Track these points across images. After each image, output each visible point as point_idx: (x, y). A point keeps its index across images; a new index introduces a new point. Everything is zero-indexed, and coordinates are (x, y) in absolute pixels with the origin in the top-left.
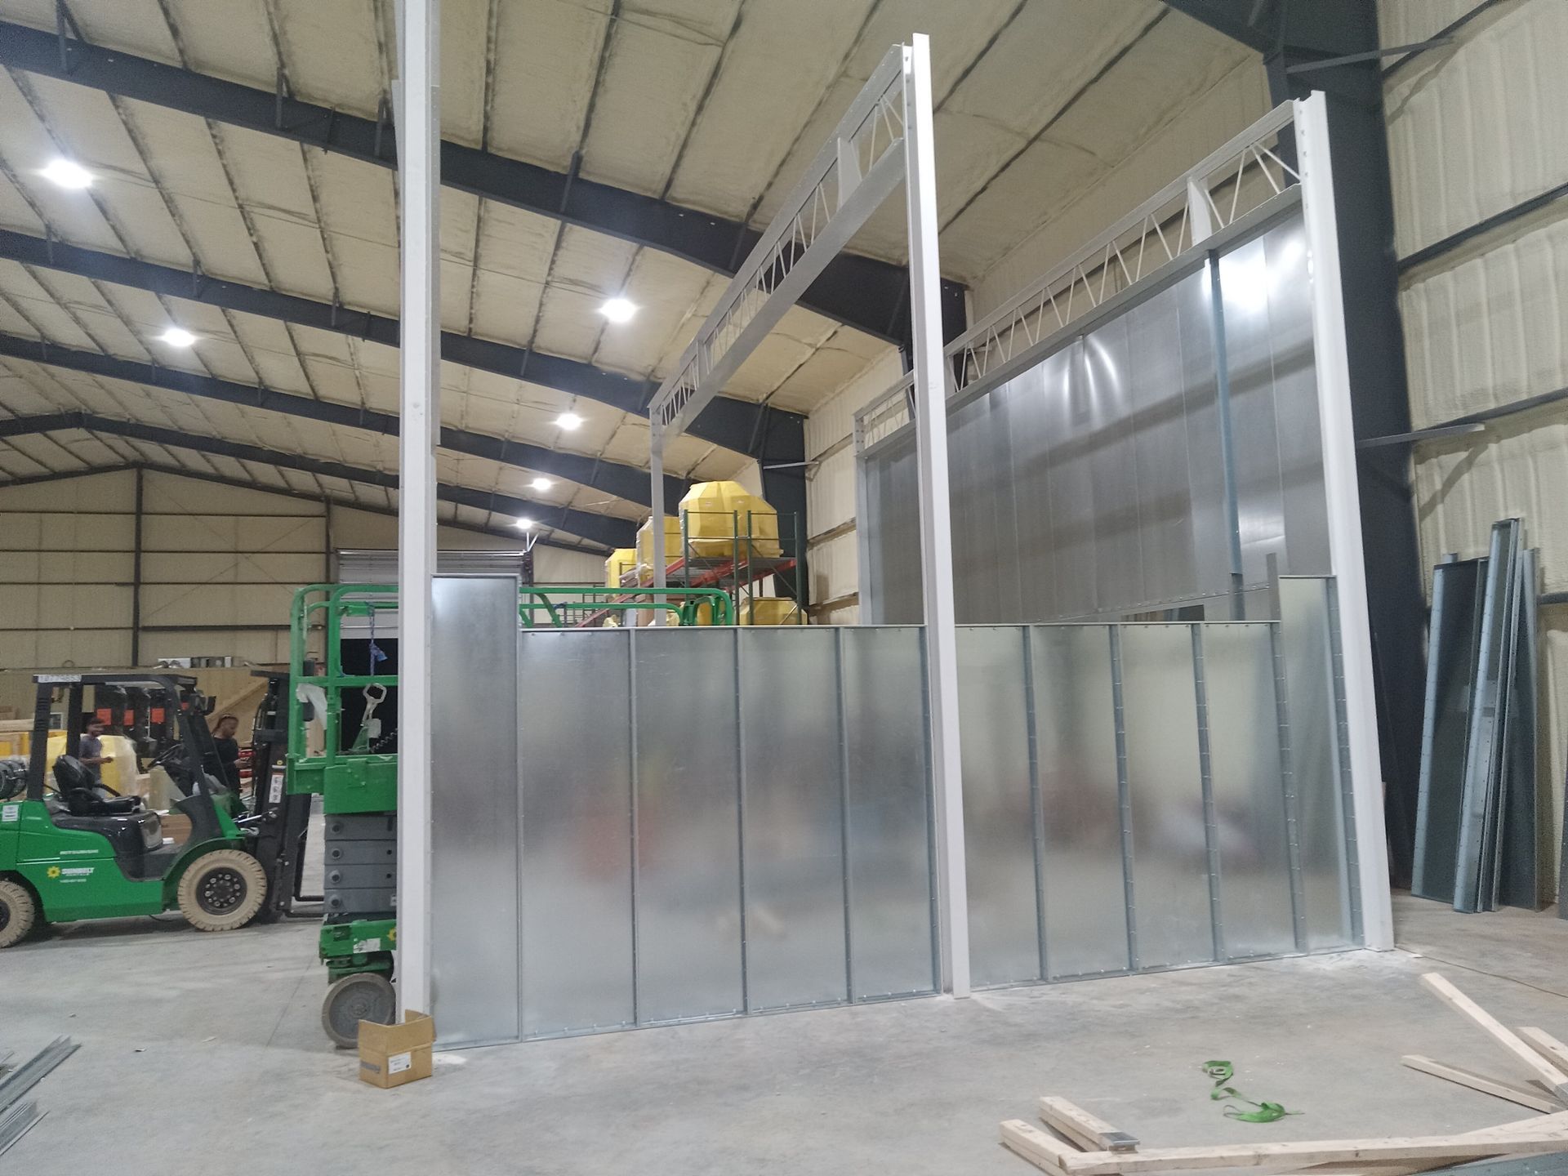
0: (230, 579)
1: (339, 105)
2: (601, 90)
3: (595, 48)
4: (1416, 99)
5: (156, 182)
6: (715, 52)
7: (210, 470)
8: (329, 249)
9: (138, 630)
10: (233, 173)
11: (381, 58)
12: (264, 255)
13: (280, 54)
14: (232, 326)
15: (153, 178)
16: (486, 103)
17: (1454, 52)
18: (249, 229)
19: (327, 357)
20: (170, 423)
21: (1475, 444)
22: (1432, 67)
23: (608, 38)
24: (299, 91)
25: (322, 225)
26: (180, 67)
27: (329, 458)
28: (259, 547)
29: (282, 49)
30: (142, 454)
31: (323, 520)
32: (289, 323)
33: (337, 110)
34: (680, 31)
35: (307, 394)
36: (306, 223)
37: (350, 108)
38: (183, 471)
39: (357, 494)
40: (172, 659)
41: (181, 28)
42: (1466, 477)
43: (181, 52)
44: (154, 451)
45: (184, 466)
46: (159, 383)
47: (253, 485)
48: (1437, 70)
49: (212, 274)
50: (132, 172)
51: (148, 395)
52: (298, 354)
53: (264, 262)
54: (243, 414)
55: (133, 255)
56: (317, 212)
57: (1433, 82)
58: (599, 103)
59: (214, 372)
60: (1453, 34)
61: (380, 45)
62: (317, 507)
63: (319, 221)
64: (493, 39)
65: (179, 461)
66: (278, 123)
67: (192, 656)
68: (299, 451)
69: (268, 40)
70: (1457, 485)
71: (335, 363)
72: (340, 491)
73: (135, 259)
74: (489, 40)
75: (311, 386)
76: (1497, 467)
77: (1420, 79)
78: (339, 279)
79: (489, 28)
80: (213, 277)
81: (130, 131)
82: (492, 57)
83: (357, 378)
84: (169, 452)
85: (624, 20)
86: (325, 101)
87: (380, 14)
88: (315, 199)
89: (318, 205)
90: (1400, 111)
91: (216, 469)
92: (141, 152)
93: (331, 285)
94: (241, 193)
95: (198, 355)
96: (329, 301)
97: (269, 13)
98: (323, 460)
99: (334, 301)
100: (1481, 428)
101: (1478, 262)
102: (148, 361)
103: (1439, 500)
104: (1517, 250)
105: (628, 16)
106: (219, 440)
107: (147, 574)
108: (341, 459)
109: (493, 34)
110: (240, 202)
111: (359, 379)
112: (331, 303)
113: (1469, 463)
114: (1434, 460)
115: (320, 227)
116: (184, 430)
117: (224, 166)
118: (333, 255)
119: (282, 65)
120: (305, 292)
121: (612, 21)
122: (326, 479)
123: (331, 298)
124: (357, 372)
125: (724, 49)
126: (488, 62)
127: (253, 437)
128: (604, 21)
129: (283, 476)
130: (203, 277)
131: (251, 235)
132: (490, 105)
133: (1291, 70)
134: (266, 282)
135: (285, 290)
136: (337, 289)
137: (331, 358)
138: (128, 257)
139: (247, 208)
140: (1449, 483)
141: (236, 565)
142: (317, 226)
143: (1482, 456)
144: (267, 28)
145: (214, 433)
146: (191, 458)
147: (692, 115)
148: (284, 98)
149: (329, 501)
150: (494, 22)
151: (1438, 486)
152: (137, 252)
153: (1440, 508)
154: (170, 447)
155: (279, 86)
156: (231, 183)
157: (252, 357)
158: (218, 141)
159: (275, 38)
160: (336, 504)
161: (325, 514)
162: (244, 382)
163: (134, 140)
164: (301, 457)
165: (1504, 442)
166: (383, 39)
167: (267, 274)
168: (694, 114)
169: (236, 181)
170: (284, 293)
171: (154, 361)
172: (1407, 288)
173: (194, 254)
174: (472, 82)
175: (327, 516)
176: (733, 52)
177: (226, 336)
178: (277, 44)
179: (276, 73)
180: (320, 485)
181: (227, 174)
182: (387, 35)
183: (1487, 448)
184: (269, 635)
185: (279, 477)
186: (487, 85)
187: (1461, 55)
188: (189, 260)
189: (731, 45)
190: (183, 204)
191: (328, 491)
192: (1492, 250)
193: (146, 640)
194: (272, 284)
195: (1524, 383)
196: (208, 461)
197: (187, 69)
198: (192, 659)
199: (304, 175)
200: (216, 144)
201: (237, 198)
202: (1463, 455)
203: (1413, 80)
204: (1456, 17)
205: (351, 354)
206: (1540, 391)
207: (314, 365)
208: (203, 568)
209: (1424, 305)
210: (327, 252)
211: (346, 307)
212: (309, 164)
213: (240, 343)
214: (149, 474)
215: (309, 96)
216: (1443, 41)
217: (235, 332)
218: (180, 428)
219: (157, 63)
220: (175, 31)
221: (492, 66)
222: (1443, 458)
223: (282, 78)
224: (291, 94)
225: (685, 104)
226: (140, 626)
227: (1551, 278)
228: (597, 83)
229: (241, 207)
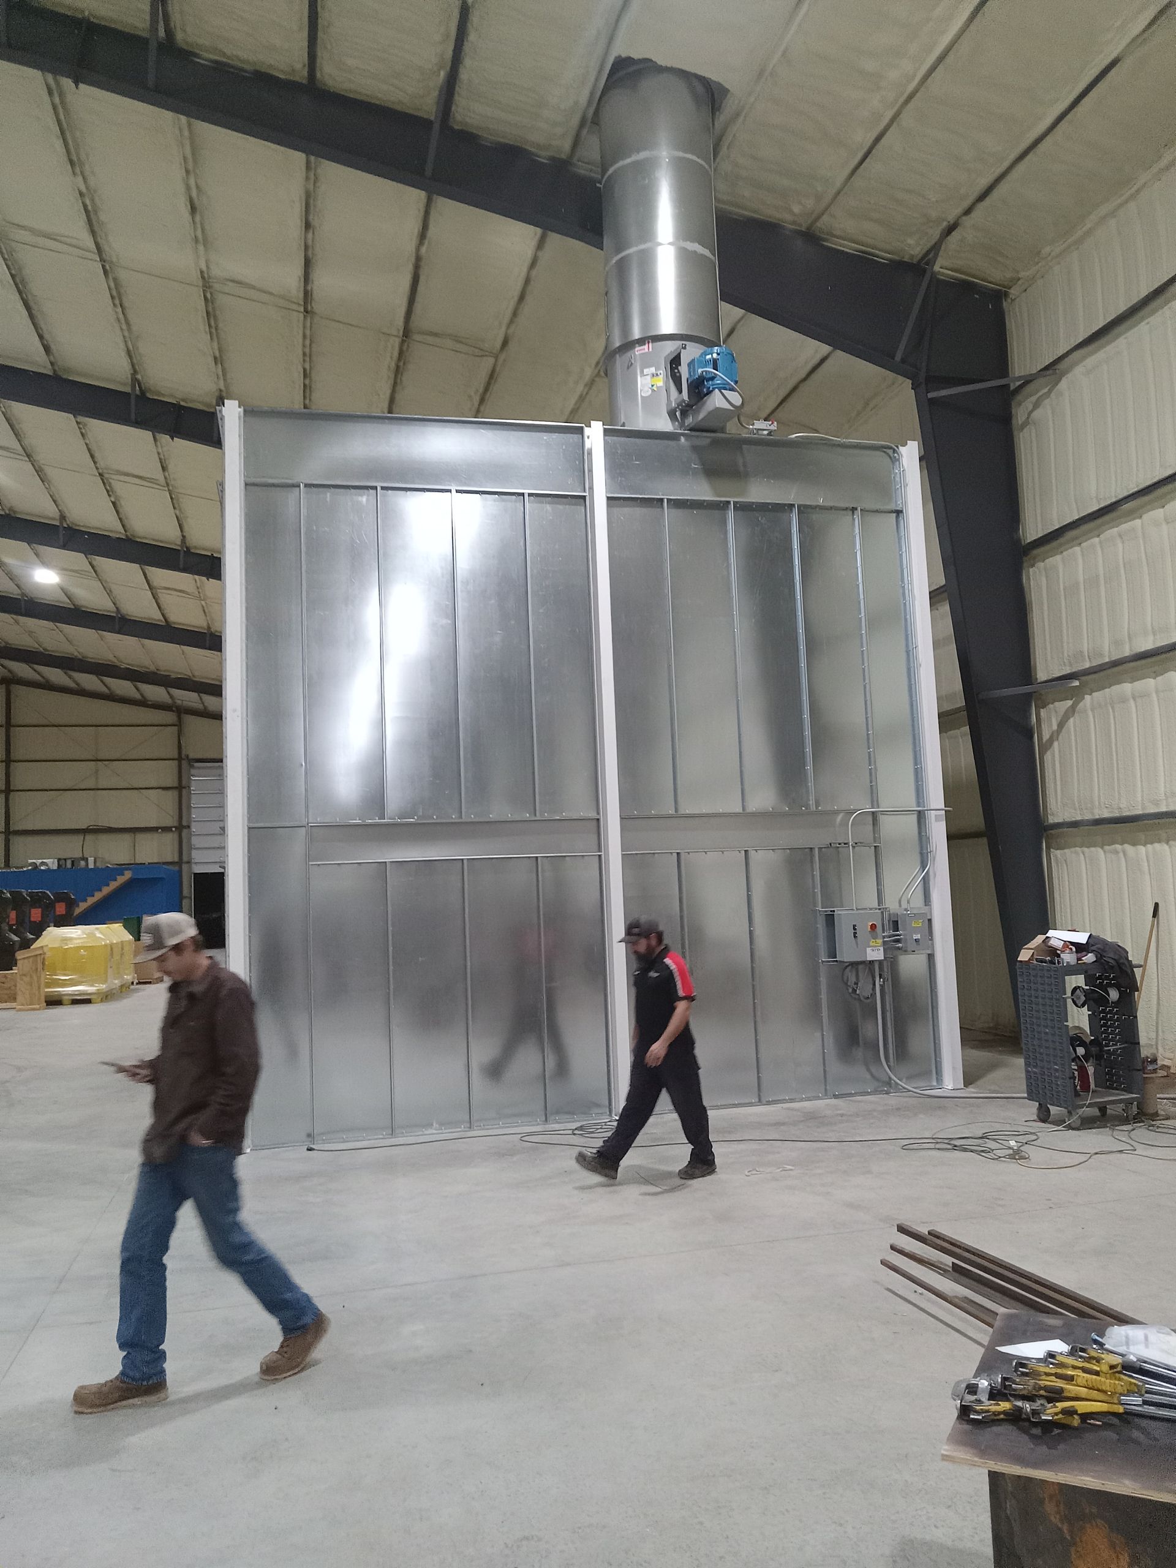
0: (91, 785)
1: (183, 400)
2: (398, 388)
3: (391, 357)
4: (1036, 414)
5: (29, 456)
6: (491, 360)
7: (72, 685)
8: (176, 506)
9: (9, 835)
10: (94, 447)
11: (216, 369)
12: (121, 510)
13: (133, 365)
14: (93, 567)
15: (26, 454)
16: (305, 397)
17: (1060, 380)
18: (108, 491)
19: (176, 590)
20: (37, 646)
21: (1077, 695)
22: (1046, 390)
23: (401, 353)
24: (150, 389)
25: (171, 488)
26: (51, 374)
27: (180, 673)
28: (117, 756)
29: (135, 361)
30: (10, 671)
31: (176, 728)
32: (143, 567)
33: (182, 403)
34: (459, 347)
35: (159, 620)
36: (158, 487)
37: (193, 401)
38: (48, 686)
39: (206, 704)
40: (40, 861)
41: (53, 347)
42: (1071, 720)
43: (52, 364)
44: (22, 669)
45: (47, 681)
46: (29, 614)
47: (111, 697)
48: (1050, 391)
49: (76, 525)
50: (8, 448)
51: (17, 622)
52: (151, 587)
53: (121, 516)
54: (102, 638)
55: (7, 512)
56: (165, 478)
57: (1047, 401)
58: (398, 396)
59: (77, 603)
60: (1056, 367)
61: (215, 358)
62: (169, 717)
63: (168, 485)
64: (308, 354)
65: (43, 677)
66: (133, 417)
67: (60, 857)
68: (152, 668)
69: (123, 354)
70: (1066, 726)
71: (184, 595)
72: (189, 701)
73: (9, 514)
74: (304, 354)
75: (163, 615)
76: (1090, 713)
77: (1038, 398)
78: (186, 528)
79: (304, 346)
80: (77, 528)
81: (8, 420)
82: (307, 366)
83: (203, 606)
84: (35, 670)
85: (414, 340)
86: (172, 396)
87: (215, 336)
88: (164, 469)
89: (167, 474)
90: (1026, 423)
91: (77, 684)
92: (17, 435)
93: (179, 533)
94: (101, 464)
95: (62, 589)
96: (178, 545)
97: (124, 337)
98: (173, 676)
99: (181, 546)
100: (1076, 683)
101: (1077, 549)
102: (18, 595)
103: (1055, 738)
104: (1100, 542)
105: (416, 337)
106: (79, 659)
107: (17, 782)
108: (191, 675)
109: (307, 350)
110: (101, 471)
111: (205, 608)
112: (179, 548)
113: (1072, 710)
114: (1051, 706)
115: (169, 490)
116: (48, 651)
117: (86, 444)
118: (180, 510)
119: (135, 372)
120: (157, 538)
121: (403, 342)
122: (177, 693)
123: (179, 543)
124: (203, 603)
125: (496, 361)
126: (305, 370)
127: (111, 657)
128: (396, 342)
129: (137, 689)
130: (69, 528)
131: (109, 496)
132: (308, 399)
133: (930, 395)
134: (123, 531)
135: (139, 537)
136: (184, 537)
137: (180, 591)
138: (3, 513)
139: (106, 476)
140: (1061, 725)
141: (97, 771)
142: (166, 489)
143: (1081, 705)
144: (122, 346)
145: (76, 654)
146: (55, 675)
147: (476, 404)
148: (137, 395)
149: (181, 711)
150: (308, 342)
151: (1055, 727)
152: (10, 509)
153: (1056, 744)
154: (36, 666)
155: (133, 387)
156: (92, 456)
157: (110, 591)
158: (81, 426)
159: (129, 353)
160: (185, 713)
161: (178, 723)
162: (104, 611)
163: (12, 426)
164: (154, 673)
165: (1095, 694)
166: (217, 355)
167: (123, 526)
168: (478, 403)
169: (96, 455)
170: (139, 540)
171: (23, 594)
172: (1033, 566)
173: (60, 511)
174: (293, 382)
175: (179, 725)
176: (505, 360)
177: (87, 574)
178: (130, 357)
179: (130, 376)
180: (171, 697)
181: (89, 450)
182: (220, 350)
183: (1084, 698)
184: (127, 837)
185: (135, 690)
186: (305, 385)
187: (1064, 384)
188: (57, 515)
189: (502, 357)
190: (50, 472)
191: (179, 702)
192: (1086, 541)
193: (18, 843)
194: (128, 533)
195: (1106, 648)
196: (70, 677)
197: (56, 375)
198: (59, 860)
199: (155, 450)
200: (80, 428)
201: (97, 468)
202: (1069, 703)
203: (1034, 399)
204: (1061, 352)
205: (198, 588)
206: (1115, 657)
207: (165, 598)
208: (67, 775)
209: (1044, 579)
210: (174, 508)
211: (192, 551)
212: (158, 443)
213: (100, 580)
214: (18, 690)
215: (159, 394)
216: (1048, 372)
217: (95, 572)
218: (45, 650)
219: (32, 371)
220: (47, 349)
221: (308, 372)
222: (1057, 704)
223: (135, 381)
224: (143, 392)
225: (470, 397)
226: (11, 829)
227: (1122, 566)
228: (395, 384)
229: (101, 475)
